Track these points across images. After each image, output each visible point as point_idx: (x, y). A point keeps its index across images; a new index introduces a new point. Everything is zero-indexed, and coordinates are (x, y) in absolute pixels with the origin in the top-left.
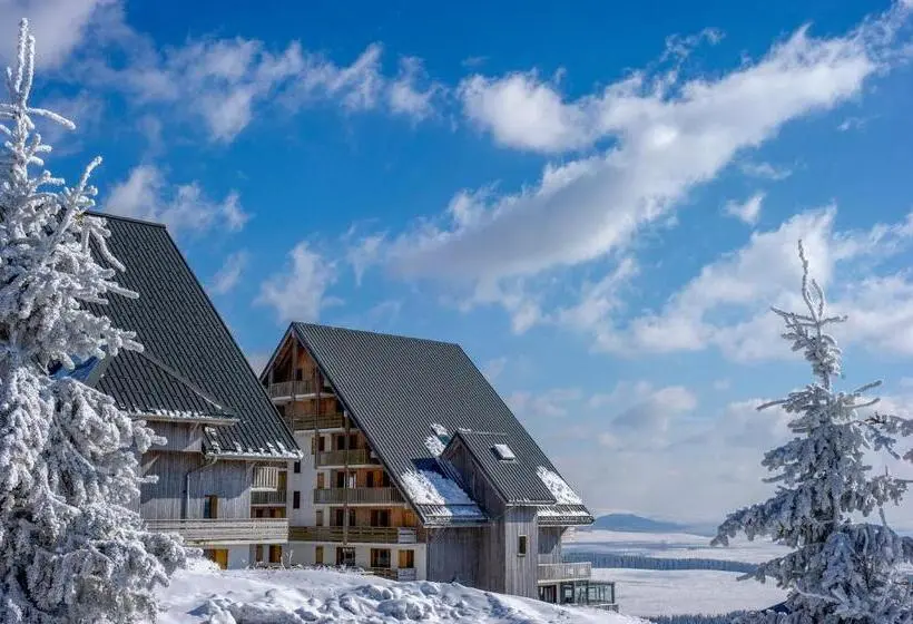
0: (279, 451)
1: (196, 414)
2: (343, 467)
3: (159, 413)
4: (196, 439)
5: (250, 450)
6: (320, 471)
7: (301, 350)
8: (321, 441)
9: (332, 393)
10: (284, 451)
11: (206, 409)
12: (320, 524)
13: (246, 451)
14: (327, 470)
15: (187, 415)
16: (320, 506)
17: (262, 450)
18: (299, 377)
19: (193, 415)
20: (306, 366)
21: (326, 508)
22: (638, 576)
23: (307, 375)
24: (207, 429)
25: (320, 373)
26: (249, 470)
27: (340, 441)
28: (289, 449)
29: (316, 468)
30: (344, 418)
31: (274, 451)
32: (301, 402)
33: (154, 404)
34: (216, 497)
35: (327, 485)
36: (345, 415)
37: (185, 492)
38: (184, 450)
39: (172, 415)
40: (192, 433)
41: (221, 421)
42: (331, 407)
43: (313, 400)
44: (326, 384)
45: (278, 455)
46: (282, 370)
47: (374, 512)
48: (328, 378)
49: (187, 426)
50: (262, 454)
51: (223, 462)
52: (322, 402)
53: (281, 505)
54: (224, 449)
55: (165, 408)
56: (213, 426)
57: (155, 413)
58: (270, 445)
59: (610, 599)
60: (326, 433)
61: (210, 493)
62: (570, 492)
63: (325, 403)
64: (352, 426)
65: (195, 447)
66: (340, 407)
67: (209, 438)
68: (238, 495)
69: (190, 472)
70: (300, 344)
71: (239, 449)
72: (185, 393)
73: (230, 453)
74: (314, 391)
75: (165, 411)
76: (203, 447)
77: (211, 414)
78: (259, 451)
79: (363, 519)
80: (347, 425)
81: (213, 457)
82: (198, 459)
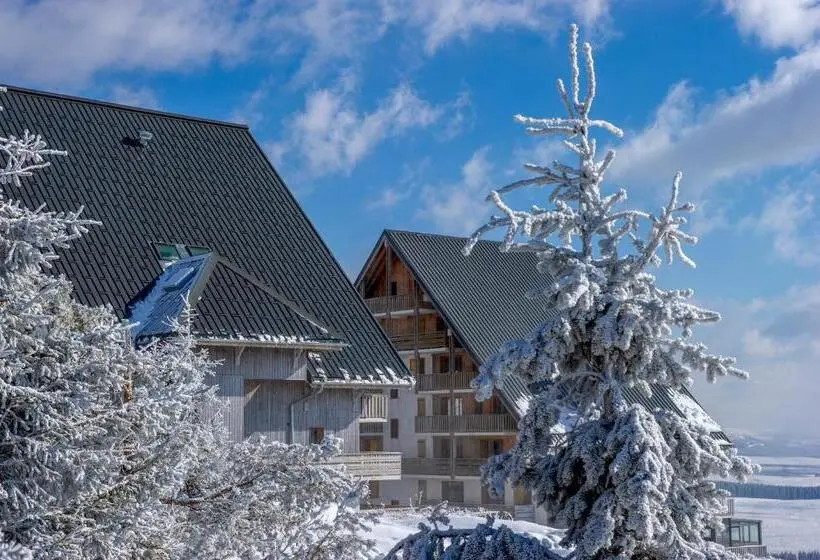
0: (389, 377)
1: (302, 339)
2: (448, 391)
3: (262, 339)
4: (300, 366)
5: (358, 377)
6: (422, 397)
7: (395, 259)
8: (422, 362)
9: (433, 308)
10: (395, 377)
11: (312, 334)
12: (422, 455)
13: (355, 378)
14: (428, 395)
15: (292, 340)
16: (421, 436)
17: (372, 377)
18: (394, 292)
19: (298, 340)
20: (401, 279)
21: (428, 437)
22: (757, 506)
23: (402, 289)
24: (310, 355)
25: (418, 287)
26: (357, 400)
27: (443, 363)
28: (400, 375)
29: (417, 393)
30: (447, 338)
31: (383, 377)
32: (396, 320)
33: (256, 329)
34: (322, 430)
35: (429, 411)
36: (449, 334)
37: (289, 424)
38: (289, 379)
39: (276, 340)
40: (296, 360)
41: (328, 346)
42: (431, 325)
43: (409, 317)
44: (426, 298)
45: (389, 382)
46: (375, 283)
47: (484, 441)
48: (428, 292)
49: (290, 352)
50: (371, 382)
51: (330, 391)
52: (423, 318)
53: (377, 434)
54: (330, 377)
55: (268, 332)
56: (317, 352)
57: (257, 338)
58: (379, 371)
59: (757, 540)
60: (427, 353)
61: (315, 426)
62: (707, 417)
63: (424, 320)
64: (457, 345)
65: (300, 374)
66: (442, 324)
67: (313, 364)
68: (346, 426)
69: (294, 402)
70: (393, 253)
71: (347, 376)
72: (288, 316)
73: (337, 381)
74: (411, 306)
75: (268, 337)
76: (309, 375)
77: (317, 339)
78: (367, 378)
79: (470, 449)
80: (452, 344)
81: (319, 385)
82: (304, 389)
